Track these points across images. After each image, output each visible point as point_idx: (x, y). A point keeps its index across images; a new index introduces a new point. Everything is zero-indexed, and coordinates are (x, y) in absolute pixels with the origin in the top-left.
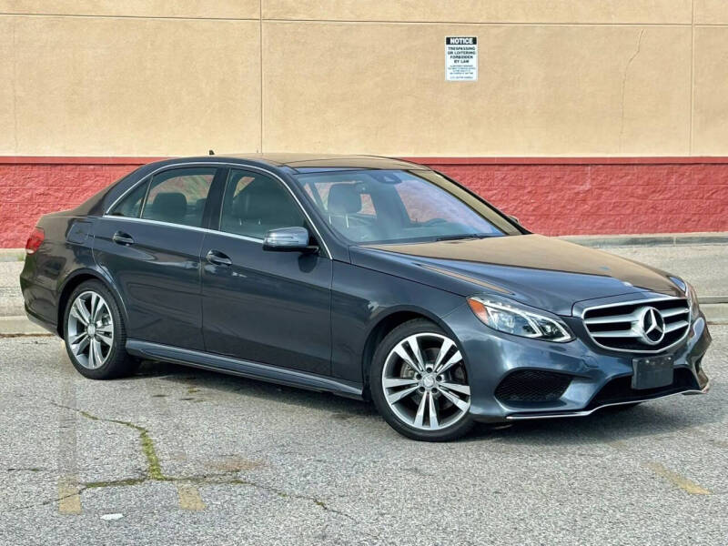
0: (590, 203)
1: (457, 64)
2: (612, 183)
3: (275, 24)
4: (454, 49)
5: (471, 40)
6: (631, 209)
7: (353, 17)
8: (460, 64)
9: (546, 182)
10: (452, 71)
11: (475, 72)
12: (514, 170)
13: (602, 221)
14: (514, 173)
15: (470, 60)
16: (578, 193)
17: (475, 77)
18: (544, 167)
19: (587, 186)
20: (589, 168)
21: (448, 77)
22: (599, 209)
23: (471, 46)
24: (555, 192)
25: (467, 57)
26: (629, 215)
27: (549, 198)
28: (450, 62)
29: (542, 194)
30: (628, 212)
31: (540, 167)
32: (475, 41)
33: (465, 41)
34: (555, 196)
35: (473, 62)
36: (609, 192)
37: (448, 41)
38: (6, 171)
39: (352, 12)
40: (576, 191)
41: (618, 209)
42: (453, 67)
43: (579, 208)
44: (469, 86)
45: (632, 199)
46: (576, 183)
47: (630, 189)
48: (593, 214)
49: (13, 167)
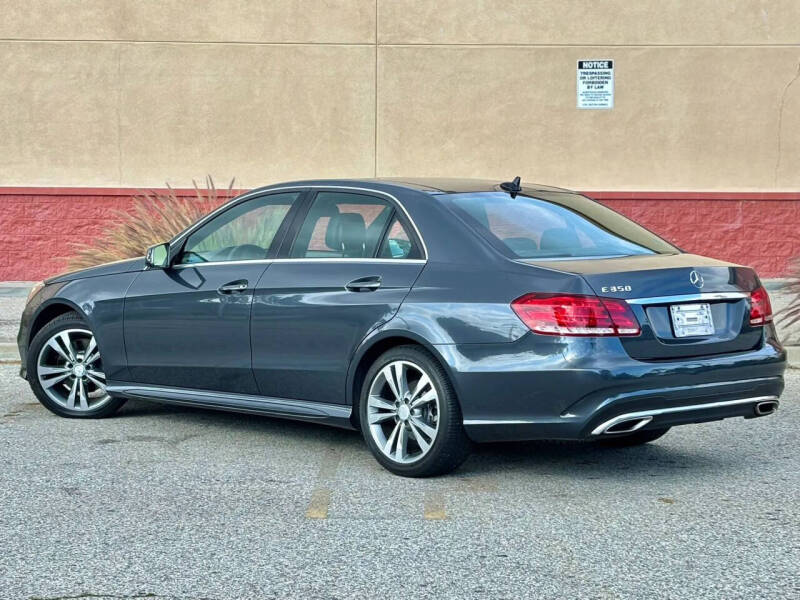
0: (741, 243)
1: (590, 90)
2: (767, 221)
3: (391, 49)
4: (587, 73)
5: (606, 64)
6: (789, 251)
7: (475, 40)
8: (593, 90)
9: (691, 219)
10: (584, 97)
11: (610, 98)
12: (654, 205)
13: (756, 263)
14: (654, 209)
15: (605, 86)
16: (727, 232)
17: (610, 104)
18: (688, 202)
19: (738, 225)
20: (741, 203)
21: (580, 104)
22: (751, 249)
23: (607, 70)
24: (700, 230)
25: (601, 84)
26: (786, 257)
27: (693, 237)
28: (582, 87)
29: (685, 232)
30: (785, 253)
31: (684, 203)
32: (610, 65)
33: (599, 65)
34: (701, 235)
35: (609, 87)
36: (763, 232)
37: (581, 65)
38: (110, 203)
39: (475, 35)
40: (725, 229)
41: (774, 249)
42: (586, 93)
43: (728, 248)
44: (604, 113)
45: (789, 240)
46: (723, 221)
47: (787, 228)
48: (744, 255)
49: (118, 199)
